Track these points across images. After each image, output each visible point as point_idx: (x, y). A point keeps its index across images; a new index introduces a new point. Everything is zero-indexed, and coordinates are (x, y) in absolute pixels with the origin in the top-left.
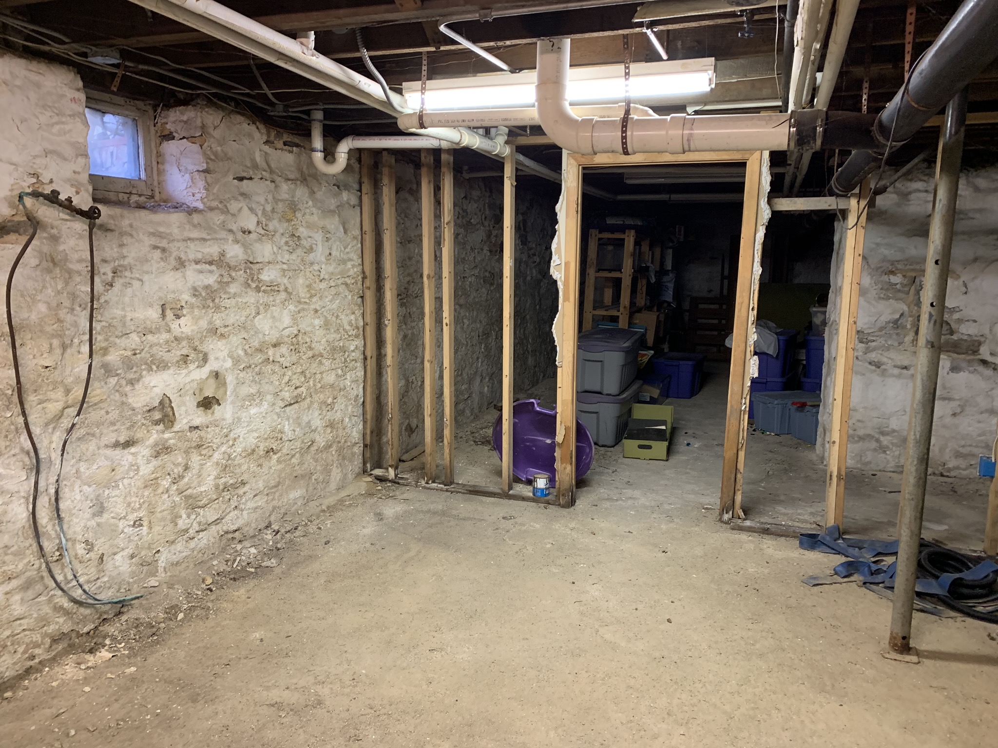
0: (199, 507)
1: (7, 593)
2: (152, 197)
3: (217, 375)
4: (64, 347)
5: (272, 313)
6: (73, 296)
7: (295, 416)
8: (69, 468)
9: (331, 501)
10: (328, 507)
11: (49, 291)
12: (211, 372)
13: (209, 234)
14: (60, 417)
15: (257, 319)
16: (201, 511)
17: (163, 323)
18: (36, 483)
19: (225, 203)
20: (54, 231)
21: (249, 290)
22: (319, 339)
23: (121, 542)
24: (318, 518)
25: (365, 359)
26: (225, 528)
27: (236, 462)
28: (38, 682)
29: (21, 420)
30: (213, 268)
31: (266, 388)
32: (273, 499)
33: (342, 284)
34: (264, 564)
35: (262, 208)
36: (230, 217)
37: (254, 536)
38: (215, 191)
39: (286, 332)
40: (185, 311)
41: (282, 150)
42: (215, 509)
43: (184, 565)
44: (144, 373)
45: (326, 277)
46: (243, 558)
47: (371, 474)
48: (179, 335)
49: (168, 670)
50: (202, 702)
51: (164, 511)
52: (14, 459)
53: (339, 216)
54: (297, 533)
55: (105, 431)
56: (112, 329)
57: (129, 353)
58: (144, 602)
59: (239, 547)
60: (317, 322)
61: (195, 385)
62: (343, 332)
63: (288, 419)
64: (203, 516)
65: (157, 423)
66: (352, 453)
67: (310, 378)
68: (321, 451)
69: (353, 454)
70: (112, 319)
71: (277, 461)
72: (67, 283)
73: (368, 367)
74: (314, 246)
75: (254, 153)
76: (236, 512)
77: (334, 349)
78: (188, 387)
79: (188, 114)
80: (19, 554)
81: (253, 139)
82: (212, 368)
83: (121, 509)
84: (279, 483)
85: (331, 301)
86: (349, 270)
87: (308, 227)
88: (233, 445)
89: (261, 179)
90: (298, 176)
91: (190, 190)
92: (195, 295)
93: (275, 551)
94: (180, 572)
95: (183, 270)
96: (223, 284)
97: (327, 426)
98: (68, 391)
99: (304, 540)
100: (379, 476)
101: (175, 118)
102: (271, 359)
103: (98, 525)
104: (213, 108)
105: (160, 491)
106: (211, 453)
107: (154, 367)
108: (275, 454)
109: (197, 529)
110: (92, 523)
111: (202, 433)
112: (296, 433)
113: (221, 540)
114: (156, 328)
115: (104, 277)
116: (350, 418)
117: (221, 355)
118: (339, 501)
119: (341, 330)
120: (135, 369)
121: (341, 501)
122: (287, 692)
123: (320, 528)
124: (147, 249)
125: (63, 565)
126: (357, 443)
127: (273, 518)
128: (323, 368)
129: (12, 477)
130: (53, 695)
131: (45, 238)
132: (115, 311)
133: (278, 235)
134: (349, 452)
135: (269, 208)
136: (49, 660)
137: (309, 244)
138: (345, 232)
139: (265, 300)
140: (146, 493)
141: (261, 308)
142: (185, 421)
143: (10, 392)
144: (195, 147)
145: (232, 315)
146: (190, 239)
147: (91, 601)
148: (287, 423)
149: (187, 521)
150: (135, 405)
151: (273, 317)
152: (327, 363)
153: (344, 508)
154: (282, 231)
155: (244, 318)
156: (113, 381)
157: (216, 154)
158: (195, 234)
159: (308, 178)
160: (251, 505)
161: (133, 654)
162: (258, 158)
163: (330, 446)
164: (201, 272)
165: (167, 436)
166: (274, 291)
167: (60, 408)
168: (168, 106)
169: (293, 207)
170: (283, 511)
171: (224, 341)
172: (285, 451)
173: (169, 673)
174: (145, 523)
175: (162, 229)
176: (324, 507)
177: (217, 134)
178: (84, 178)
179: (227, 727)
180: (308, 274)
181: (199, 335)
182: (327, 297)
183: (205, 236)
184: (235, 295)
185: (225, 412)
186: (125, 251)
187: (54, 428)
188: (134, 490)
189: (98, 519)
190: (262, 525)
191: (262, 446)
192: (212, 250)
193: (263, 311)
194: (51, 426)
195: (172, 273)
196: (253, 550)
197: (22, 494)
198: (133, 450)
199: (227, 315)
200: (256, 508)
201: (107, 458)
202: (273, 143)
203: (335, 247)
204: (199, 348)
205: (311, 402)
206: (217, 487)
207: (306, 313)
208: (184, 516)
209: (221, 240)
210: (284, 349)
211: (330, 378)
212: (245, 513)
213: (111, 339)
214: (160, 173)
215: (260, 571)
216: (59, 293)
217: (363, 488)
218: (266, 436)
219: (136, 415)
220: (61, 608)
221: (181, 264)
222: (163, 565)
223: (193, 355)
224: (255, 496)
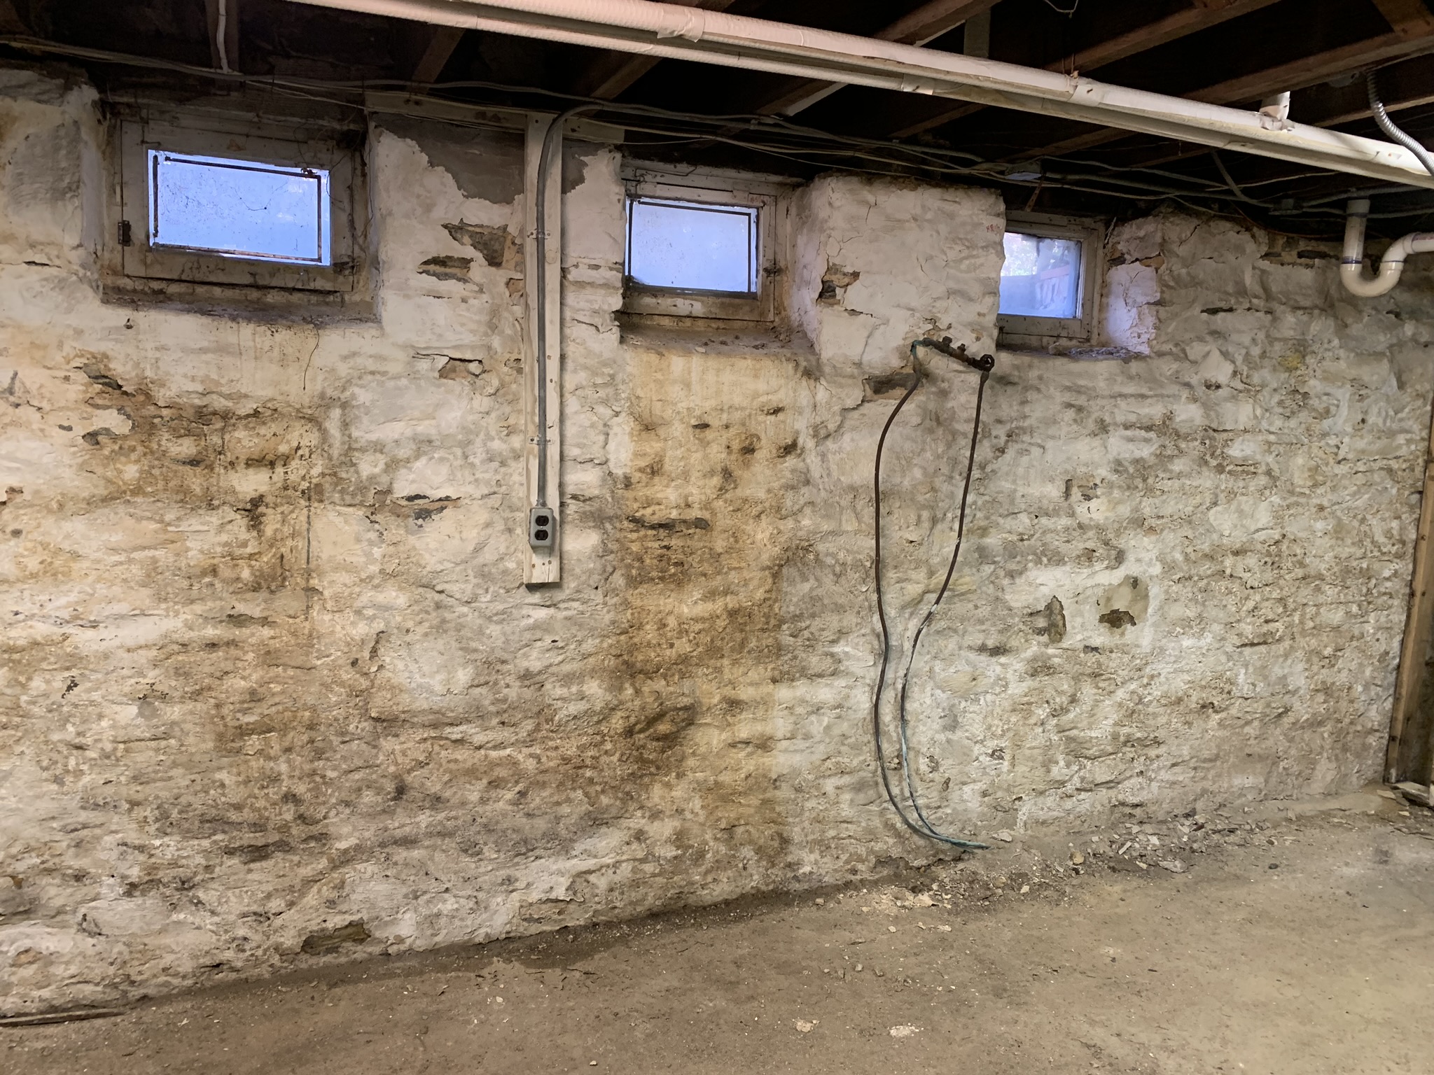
0: (1086, 758)
1: (838, 788)
2: (1088, 340)
3: (1135, 583)
4: (934, 521)
5: (1239, 504)
6: (954, 462)
7: (1258, 664)
8: (922, 664)
9: (1308, 808)
10: (1299, 817)
11: (928, 455)
12: (1127, 577)
13: (1151, 389)
14: (919, 602)
15: (1212, 511)
16: (1089, 764)
17: (1065, 504)
18: (883, 672)
19: (1183, 345)
20: (945, 385)
21: (1204, 469)
22: (1320, 553)
23: (973, 770)
24: (1275, 827)
25: (1412, 594)
26: (1121, 797)
27: (1150, 710)
28: (852, 901)
29: (875, 597)
30: (1152, 435)
31: (1212, 612)
32: (1203, 778)
33: (1381, 469)
34: (1164, 864)
35: (1244, 351)
36: (1187, 364)
37: (1164, 822)
38: (1170, 330)
39: (1261, 536)
40: (1099, 491)
41: (1294, 264)
42: (1109, 766)
43: (1052, 828)
44: (1030, 565)
45: (1350, 456)
46: (1137, 845)
47: (1397, 788)
48: (1086, 522)
49: (985, 946)
50: (1005, 1000)
51: (1034, 748)
52: (864, 639)
53: (1391, 361)
54: (1232, 838)
55: (970, 629)
56: (995, 505)
57: (1015, 538)
58: (989, 856)
59: (1135, 829)
60: (1320, 525)
61: (1100, 591)
62: (1370, 546)
63: (1246, 666)
64: (1090, 771)
65: (1040, 632)
66: (1364, 744)
67: (1295, 610)
68: (1303, 728)
69: (1366, 747)
70: (998, 493)
71: (1219, 724)
72: (949, 446)
73: (1415, 610)
74: (1333, 409)
75: (1243, 272)
76: (1140, 779)
77: (1347, 571)
78: (1089, 592)
79: (1147, 228)
80: (856, 747)
81: (1243, 251)
82: (1130, 573)
83: (978, 730)
84: (1217, 757)
85: (1353, 495)
86: (1399, 447)
87: (1325, 379)
88: (1149, 684)
89: (1249, 309)
90: (1319, 302)
91: (1135, 329)
92: (1116, 471)
93: (1187, 854)
94: (1046, 835)
95: (1105, 436)
96: (1163, 458)
97: (1317, 691)
98: (931, 573)
99: (1241, 851)
100: (1412, 795)
101: (1129, 235)
102: (1228, 572)
103: (949, 741)
104: (1182, 216)
105: (1032, 721)
106: (1112, 688)
107: (1045, 560)
108: (1216, 712)
109: (1078, 786)
110: (941, 737)
111: (1103, 659)
112: (1258, 689)
113: (1112, 813)
114: (1054, 510)
115: (995, 441)
116: (1366, 687)
117: (1146, 556)
118: (1322, 812)
119: (1367, 542)
120: (1018, 558)
121: (1327, 815)
122: (1115, 1039)
123: (1272, 843)
124: (1058, 408)
125: (901, 776)
126: (1377, 731)
127: (1199, 805)
128: (1321, 599)
129: (858, 659)
130: (860, 920)
131: (933, 393)
132: (1003, 483)
133: (1266, 392)
134: (1358, 741)
135: (1256, 351)
136: (870, 881)
137: (1324, 405)
138: (1401, 385)
139: (1230, 486)
140: (1013, 719)
141: (1222, 496)
142: (1079, 637)
143: (868, 564)
144: (1149, 272)
145: (1172, 503)
146: (1121, 395)
147: (927, 831)
148: (1243, 671)
149: (1065, 771)
150: (1013, 604)
151: (1241, 512)
152: (1330, 592)
153: (1327, 826)
154: (1275, 385)
155: (1191, 509)
156: (988, 569)
157: (1178, 279)
158: (1130, 389)
159: (1337, 304)
160: (1165, 775)
161: (955, 911)
162: (1249, 279)
163: (1321, 724)
164: (1130, 440)
165: (1051, 651)
166: (1248, 473)
167: (920, 591)
168: (1123, 220)
169: (1302, 348)
170: (1219, 799)
171: (1154, 538)
172: (1234, 711)
173: (984, 950)
174: (1007, 757)
175: (1082, 382)
176: (1291, 815)
177: (1182, 251)
178: (991, 320)
179: (1019, 1044)
180: (1315, 451)
181: (1116, 526)
182: (1345, 488)
183: (1145, 391)
184: (1179, 475)
185: (1142, 636)
186: (1027, 409)
187: (912, 614)
188: (998, 710)
189: (950, 735)
190: (1179, 811)
191: (1196, 698)
192: (1154, 411)
193: (1224, 501)
194: (909, 610)
195: (1088, 440)
196: (1154, 840)
197: (868, 681)
198: (1003, 659)
199: (1164, 502)
200: (1174, 783)
201: (968, 662)
202: (1279, 255)
203: (1375, 410)
204: (1114, 542)
205: (1291, 647)
206: (1115, 737)
207: (1300, 510)
208: (1062, 763)
209: (1168, 396)
210: (1251, 560)
211: (1337, 616)
212: (1154, 785)
213: (993, 518)
214: (1103, 308)
215: (1155, 871)
216: (939, 457)
217: (1373, 805)
218: (1203, 683)
219: (1012, 617)
220: (893, 827)
221: (1103, 428)
222: (1025, 818)
223: (1101, 551)
224: (1174, 765)
